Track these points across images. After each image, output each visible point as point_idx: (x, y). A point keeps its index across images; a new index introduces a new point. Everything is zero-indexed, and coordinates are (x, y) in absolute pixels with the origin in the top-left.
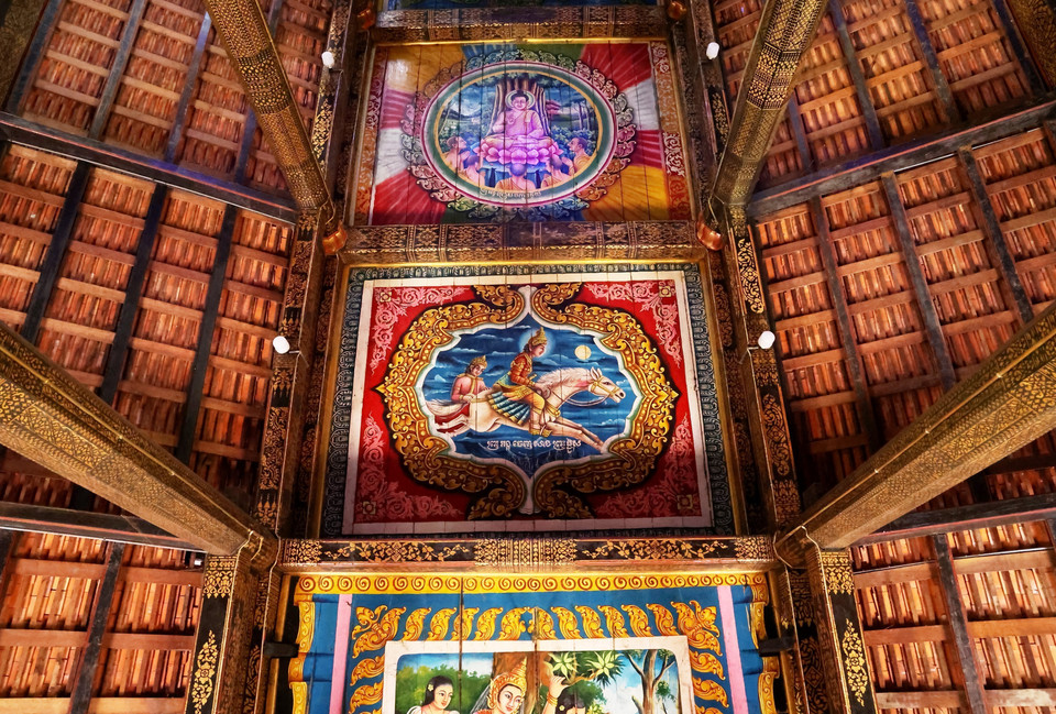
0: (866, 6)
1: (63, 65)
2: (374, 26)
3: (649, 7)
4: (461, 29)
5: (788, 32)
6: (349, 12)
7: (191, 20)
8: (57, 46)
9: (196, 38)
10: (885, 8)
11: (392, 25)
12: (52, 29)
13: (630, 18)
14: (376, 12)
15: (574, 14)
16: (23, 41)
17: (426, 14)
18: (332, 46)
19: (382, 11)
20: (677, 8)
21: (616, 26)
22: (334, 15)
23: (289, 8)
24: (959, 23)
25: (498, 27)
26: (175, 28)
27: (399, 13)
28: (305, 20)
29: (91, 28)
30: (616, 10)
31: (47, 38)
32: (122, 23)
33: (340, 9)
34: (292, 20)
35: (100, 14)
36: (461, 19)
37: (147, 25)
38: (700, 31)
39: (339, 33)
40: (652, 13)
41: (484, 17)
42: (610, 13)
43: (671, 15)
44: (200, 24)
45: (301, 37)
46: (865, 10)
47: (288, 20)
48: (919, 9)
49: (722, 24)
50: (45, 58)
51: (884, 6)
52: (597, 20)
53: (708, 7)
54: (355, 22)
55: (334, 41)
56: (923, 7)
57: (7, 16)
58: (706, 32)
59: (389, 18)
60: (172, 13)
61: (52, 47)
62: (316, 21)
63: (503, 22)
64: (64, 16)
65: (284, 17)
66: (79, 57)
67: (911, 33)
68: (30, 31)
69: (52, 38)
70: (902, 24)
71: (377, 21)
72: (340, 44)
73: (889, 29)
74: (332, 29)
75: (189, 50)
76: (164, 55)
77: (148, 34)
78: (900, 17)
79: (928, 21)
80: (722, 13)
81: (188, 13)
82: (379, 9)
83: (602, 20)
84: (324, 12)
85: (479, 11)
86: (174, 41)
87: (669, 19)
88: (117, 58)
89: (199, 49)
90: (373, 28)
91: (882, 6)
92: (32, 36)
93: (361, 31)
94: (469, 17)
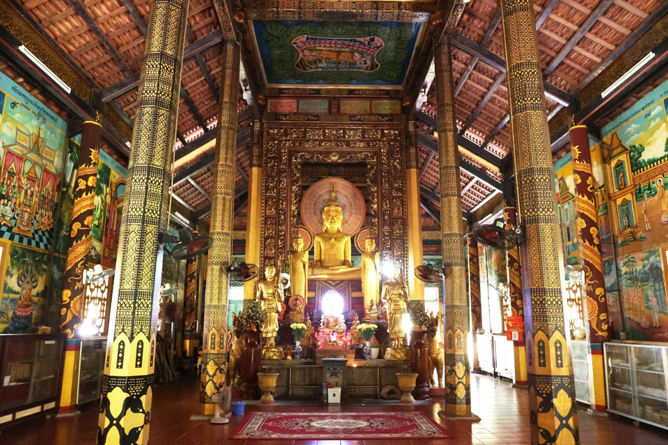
0: (120, 22)
1: (641, 8)
2: (432, 14)
3: (257, 19)
4: (377, 9)
5: (167, 15)
6: (447, 25)
7: (546, 28)
8: (639, 20)
9: (548, 17)
10: (107, 21)
11: (421, 13)
12: (635, 31)
13: (269, 12)
14: (429, 22)
15: (304, 16)
16: (659, 26)
17: (398, 19)
18: (462, 5)
19: (425, 23)
20: (240, 18)
21: (277, 7)
22: (456, 24)
23: (483, 30)
24: (56, 14)
25: (353, 9)
26: (558, 24)
27: (415, 20)
28: (475, 21)
29: (611, 29)
30: (278, 18)
31: (642, 26)
32: (590, 31)
33: (452, 27)
34: (483, 22)
35: (601, 37)
36: (377, 15)
37: (575, 28)
38: (223, 6)
39: (455, 13)
40: (255, 15)
41: (362, 15)
42: (282, 15)
43: (243, 14)
44: (542, 25)
45: (481, 11)
46: (120, 20)
47: (486, 22)
48: (86, 22)
49: (209, 9)
50: (650, 14)
51: (109, 23)
52: (290, 12)
53: (221, 20)
54: (444, 17)
55: (461, 8)
56: (84, 23)
57: (660, 42)
58: (220, 5)
59: (422, 18)
60: (557, 33)
61: (641, 20)
62: (468, 20)
63: (350, 12)
64: (623, 38)
65: (487, 24)
66: (628, 12)
67: (86, 7)
68: (650, 31)
69: (639, 25)
70: (93, 12)
71: (430, 16)
72: (457, 6)
73: (101, 9)
74: (460, 16)
75: (555, 10)
76: (572, 8)
77: (577, 22)
78: (97, 17)
79: (77, 14)
80: (210, 16)
81: (547, 32)
82: (426, 24)
83: (287, 12)
84: (462, 25)
85: (364, 19)
86: (562, 16)
87: (244, 11)
88: (604, 9)
89: (548, 10)
90: (433, 12)
91: (110, 22)
92: (651, 28)
93: (441, 11)
94: (371, 16)
